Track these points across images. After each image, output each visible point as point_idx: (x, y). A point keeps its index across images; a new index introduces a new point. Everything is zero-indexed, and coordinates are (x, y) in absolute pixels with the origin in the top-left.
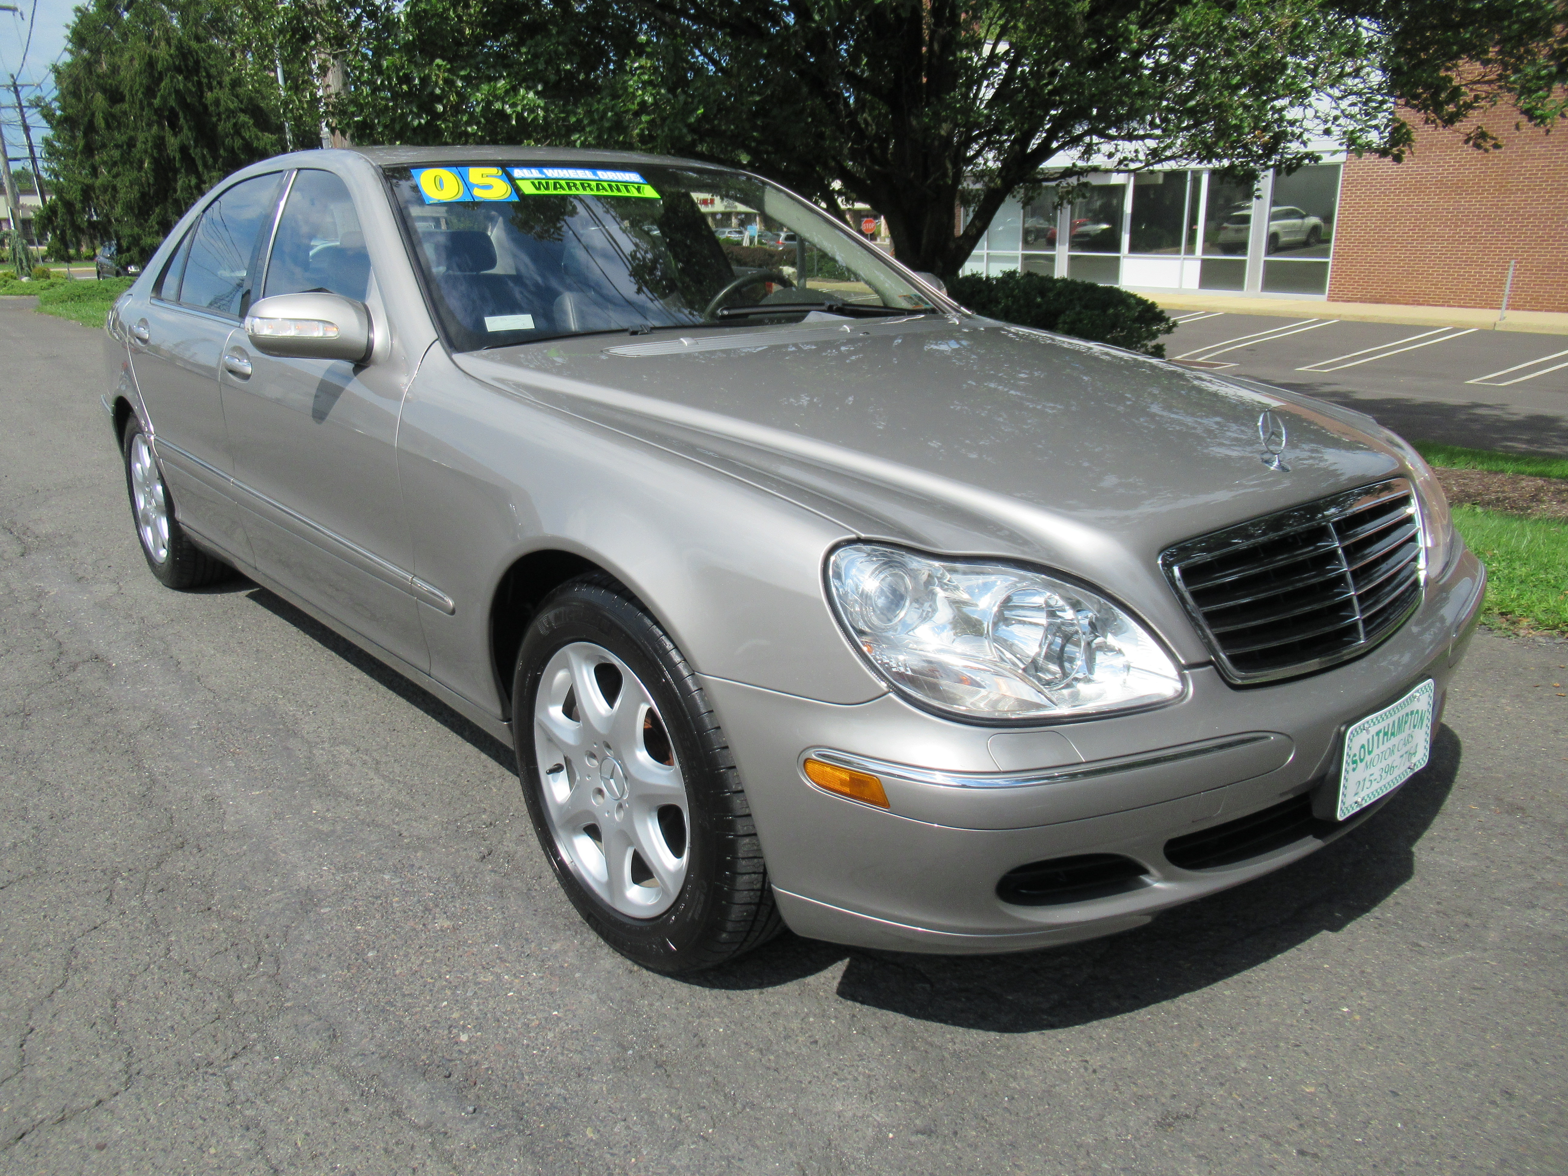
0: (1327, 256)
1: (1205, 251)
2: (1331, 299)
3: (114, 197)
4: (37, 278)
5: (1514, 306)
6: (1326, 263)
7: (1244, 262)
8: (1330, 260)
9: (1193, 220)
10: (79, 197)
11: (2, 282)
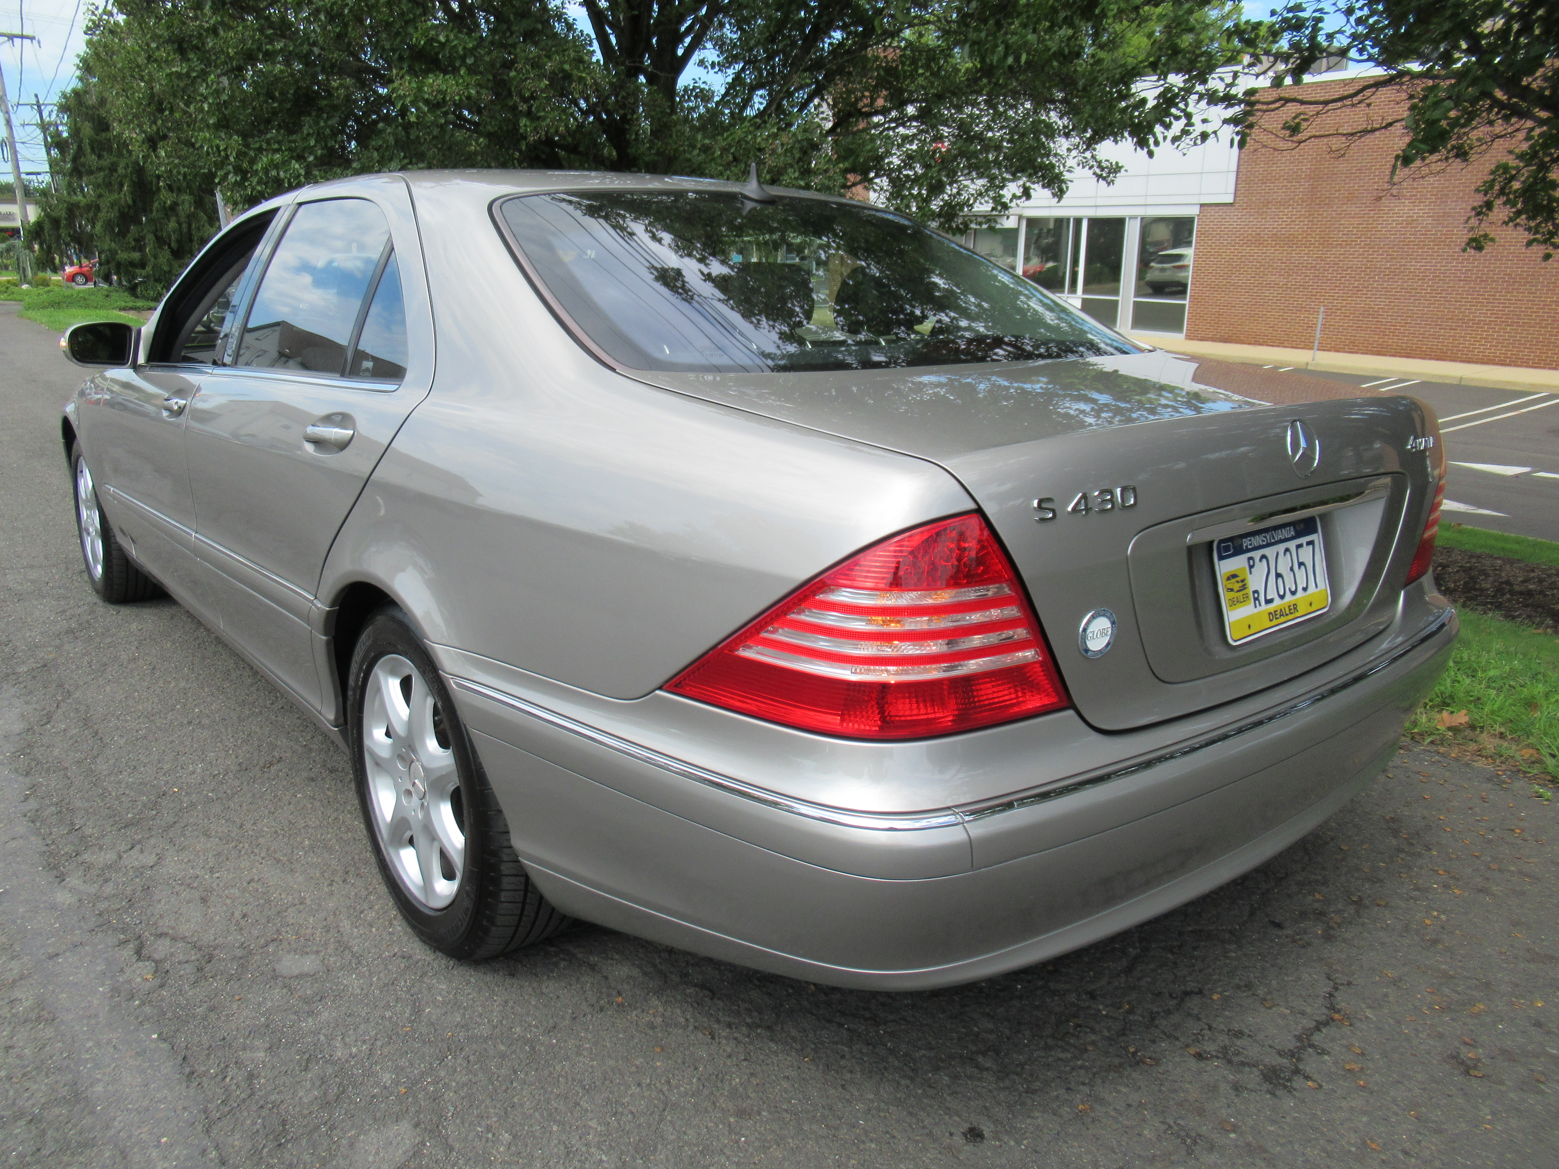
0: (1185, 299)
1: (1085, 291)
2: (1189, 337)
3: (96, 215)
4: (37, 286)
5: (1323, 348)
6: (1184, 305)
7: (1117, 301)
8: (1186, 302)
9: (1075, 262)
10: (64, 215)
11: (3, 289)
